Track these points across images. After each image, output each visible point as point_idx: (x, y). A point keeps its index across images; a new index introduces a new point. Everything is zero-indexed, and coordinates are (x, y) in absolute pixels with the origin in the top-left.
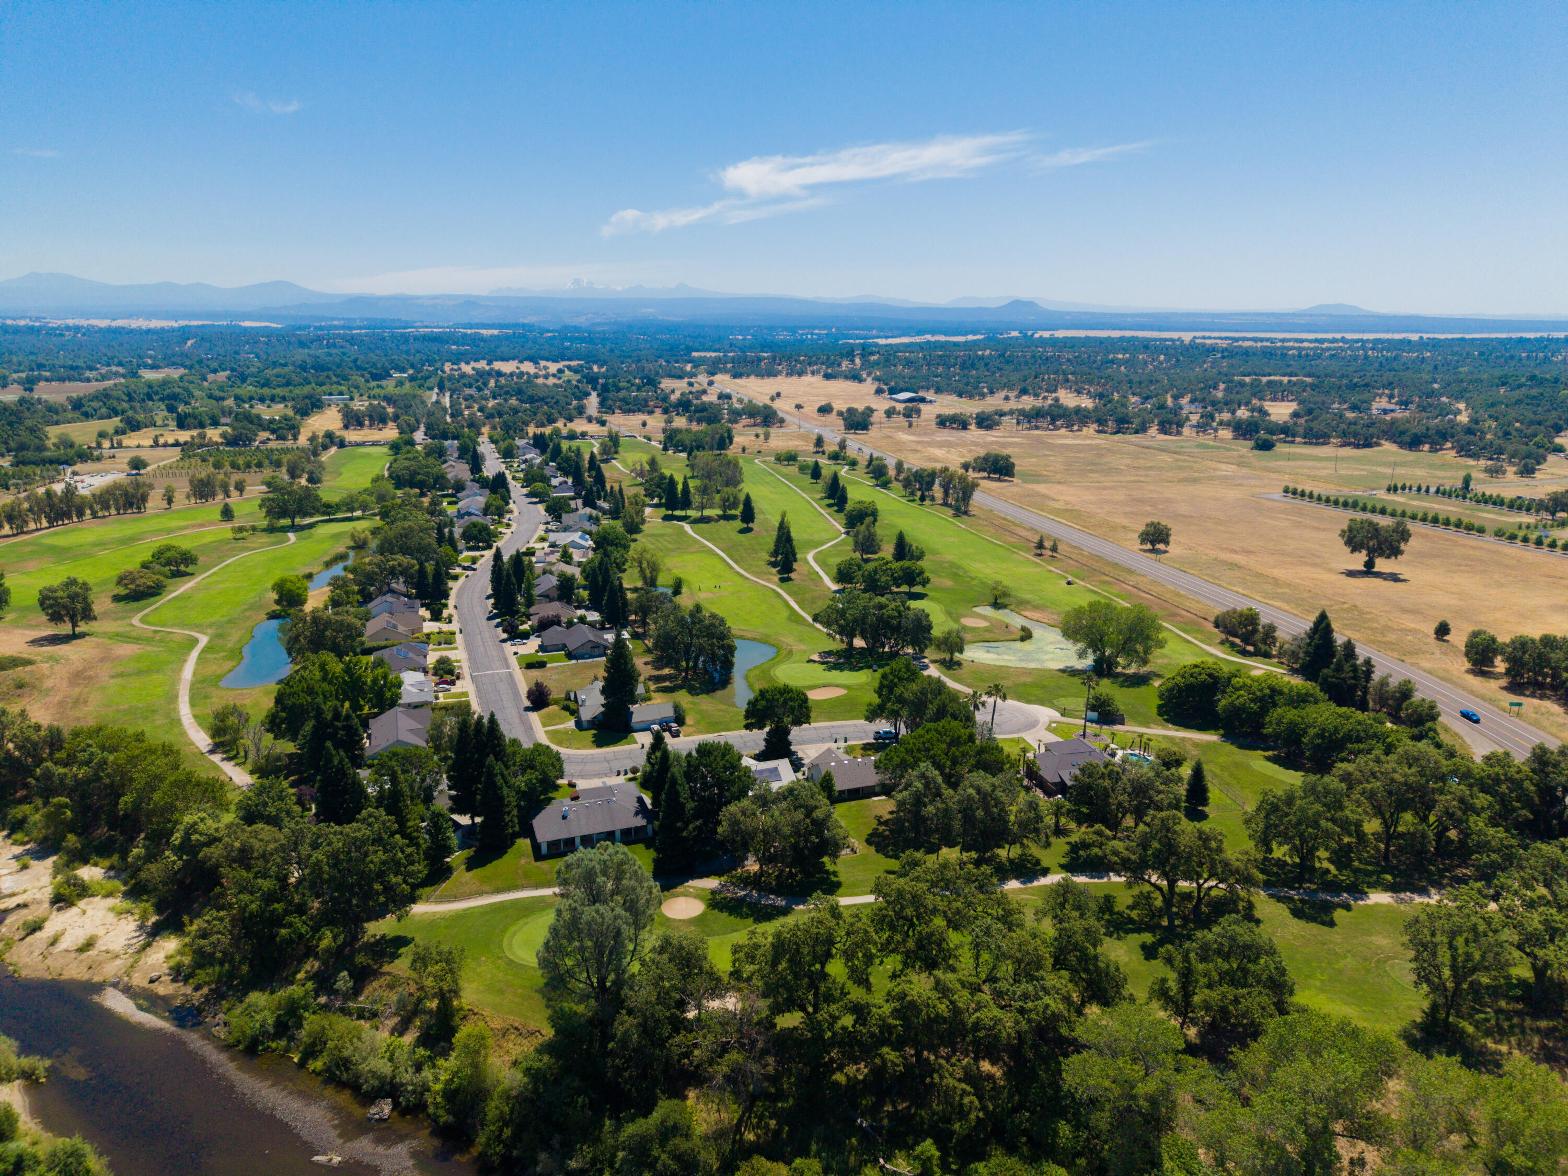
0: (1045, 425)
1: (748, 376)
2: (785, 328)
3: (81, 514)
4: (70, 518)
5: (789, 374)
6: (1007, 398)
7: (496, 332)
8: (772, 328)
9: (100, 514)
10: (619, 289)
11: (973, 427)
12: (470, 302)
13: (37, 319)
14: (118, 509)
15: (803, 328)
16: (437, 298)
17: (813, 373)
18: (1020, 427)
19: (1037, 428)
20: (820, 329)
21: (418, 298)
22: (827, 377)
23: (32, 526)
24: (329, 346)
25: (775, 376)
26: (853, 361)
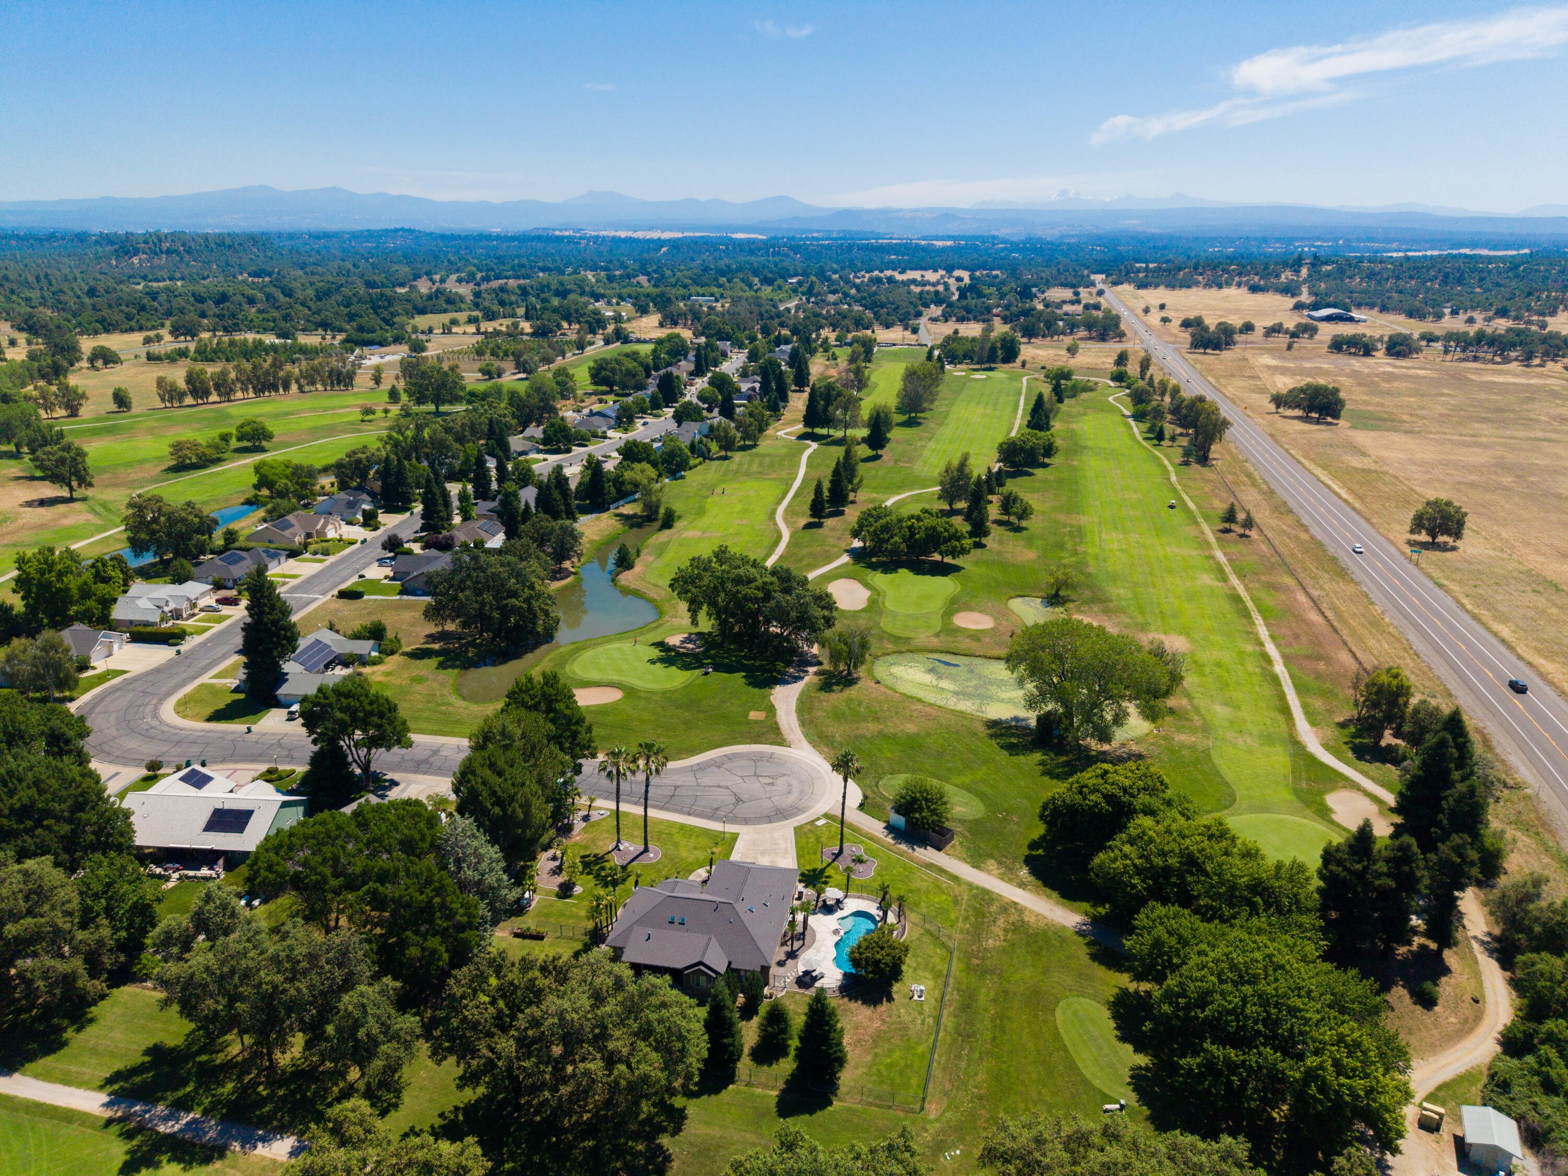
0: (1489, 356)
1: (1157, 286)
2: (1278, 240)
3: (286, 387)
4: (277, 390)
5: (1208, 285)
6: (1471, 321)
7: (949, 243)
8: (1265, 240)
9: (307, 388)
10: (1108, 199)
11: (1380, 354)
12: (948, 215)
13: (579, 230)
14: (325, 385)
15: (1302, 239)
16: (917, 210)
17: (1239, 285)
18: (1449, 357)
19: (1476, 359)
20: (1324, 240)
21: (901, 211)
22: (1254, 289)
23: (239, 395)
24: (774, 254)
25: (1189, 287)
26: (1297, 272)
